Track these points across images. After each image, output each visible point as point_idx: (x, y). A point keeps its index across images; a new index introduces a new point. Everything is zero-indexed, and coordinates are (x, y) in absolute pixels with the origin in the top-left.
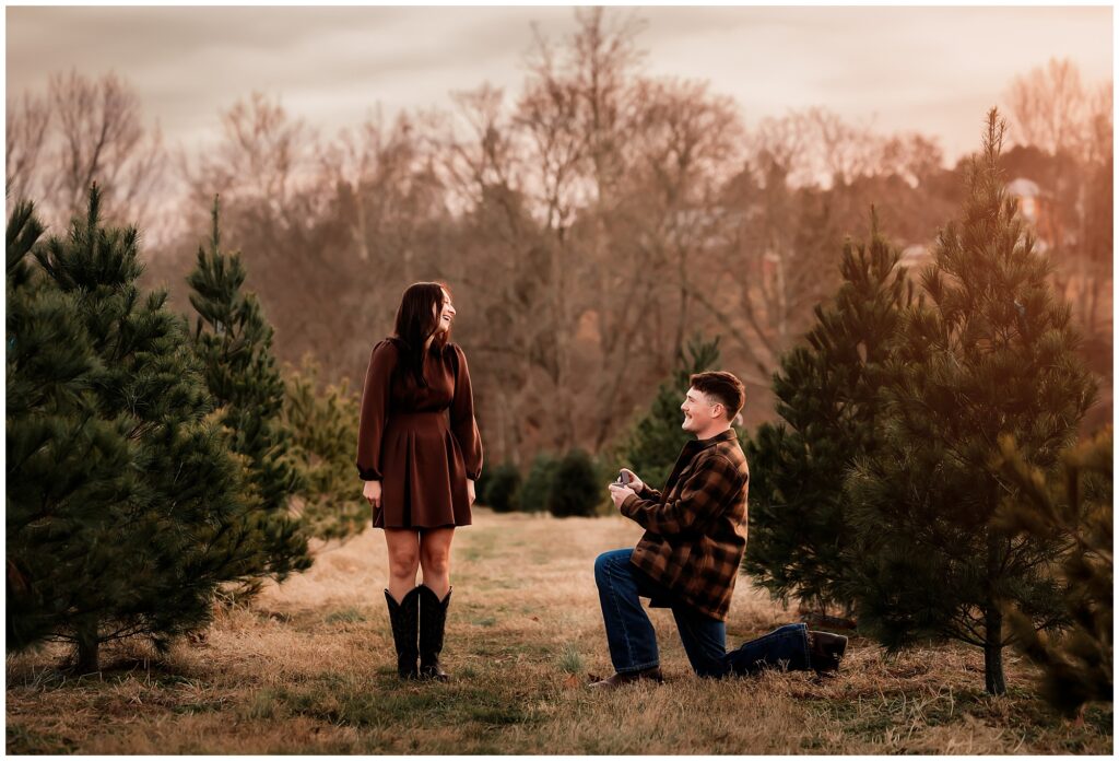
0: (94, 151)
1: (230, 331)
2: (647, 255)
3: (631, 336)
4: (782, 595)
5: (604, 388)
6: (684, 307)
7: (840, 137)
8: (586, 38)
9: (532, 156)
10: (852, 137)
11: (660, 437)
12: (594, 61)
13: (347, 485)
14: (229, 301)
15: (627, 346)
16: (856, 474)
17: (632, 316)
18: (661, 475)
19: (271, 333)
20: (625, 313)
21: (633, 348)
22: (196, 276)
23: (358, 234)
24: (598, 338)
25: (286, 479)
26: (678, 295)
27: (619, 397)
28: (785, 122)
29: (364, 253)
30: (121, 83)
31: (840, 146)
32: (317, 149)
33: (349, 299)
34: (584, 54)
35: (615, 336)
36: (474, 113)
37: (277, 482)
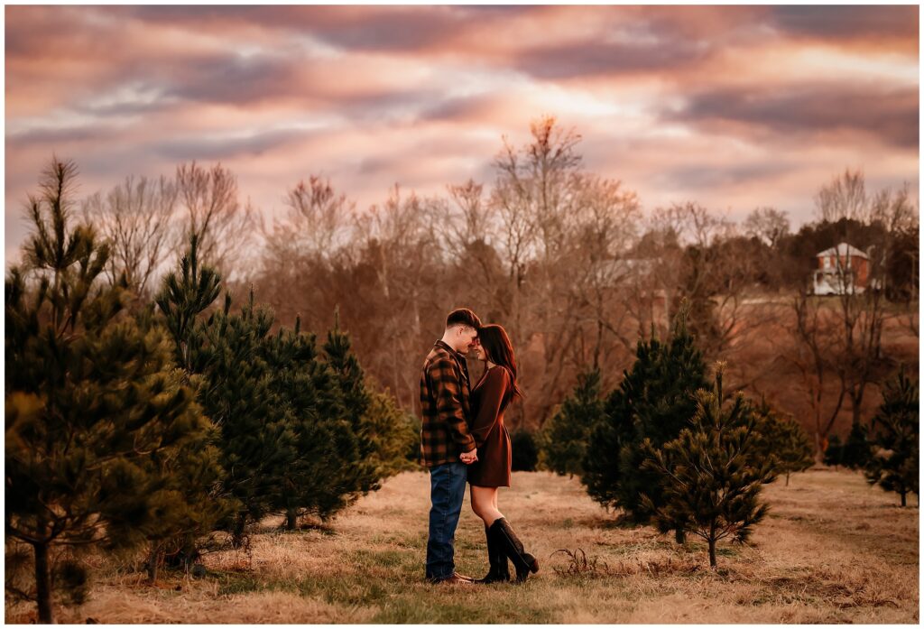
0: (206, 217)
1: (342, 372)
2: (576, 298)
3: (565, 352)
4: (606, 505)
5: (545, 386)
6: (600, 333)
7: (705, 224)
8: (538, 148)
9: (501, 230)
10: (714, 222)
11: (565, 425)
12: (544, 163)
13: (392, 448)
14: (342, 357)
15: (561, 359)
16: (624, 449)
17: (566, 336)
18: (565, 447)
19: (363, 373)
20: (561, 337)
21: (565, 359)
22: (327, 344)
23: (382, 277)
24: (543, 351)
25: (369, 445)
26: (597, 325)
27: (555, 392)
28: (670, 212)
29: (387, 293)
30: (225, 173)
31: (705, 229)
32: (354, 216)
33: (376, 322)
34: (537, 158)
35: (554, 352)
36: (462, 200)
37: (365, 447)
